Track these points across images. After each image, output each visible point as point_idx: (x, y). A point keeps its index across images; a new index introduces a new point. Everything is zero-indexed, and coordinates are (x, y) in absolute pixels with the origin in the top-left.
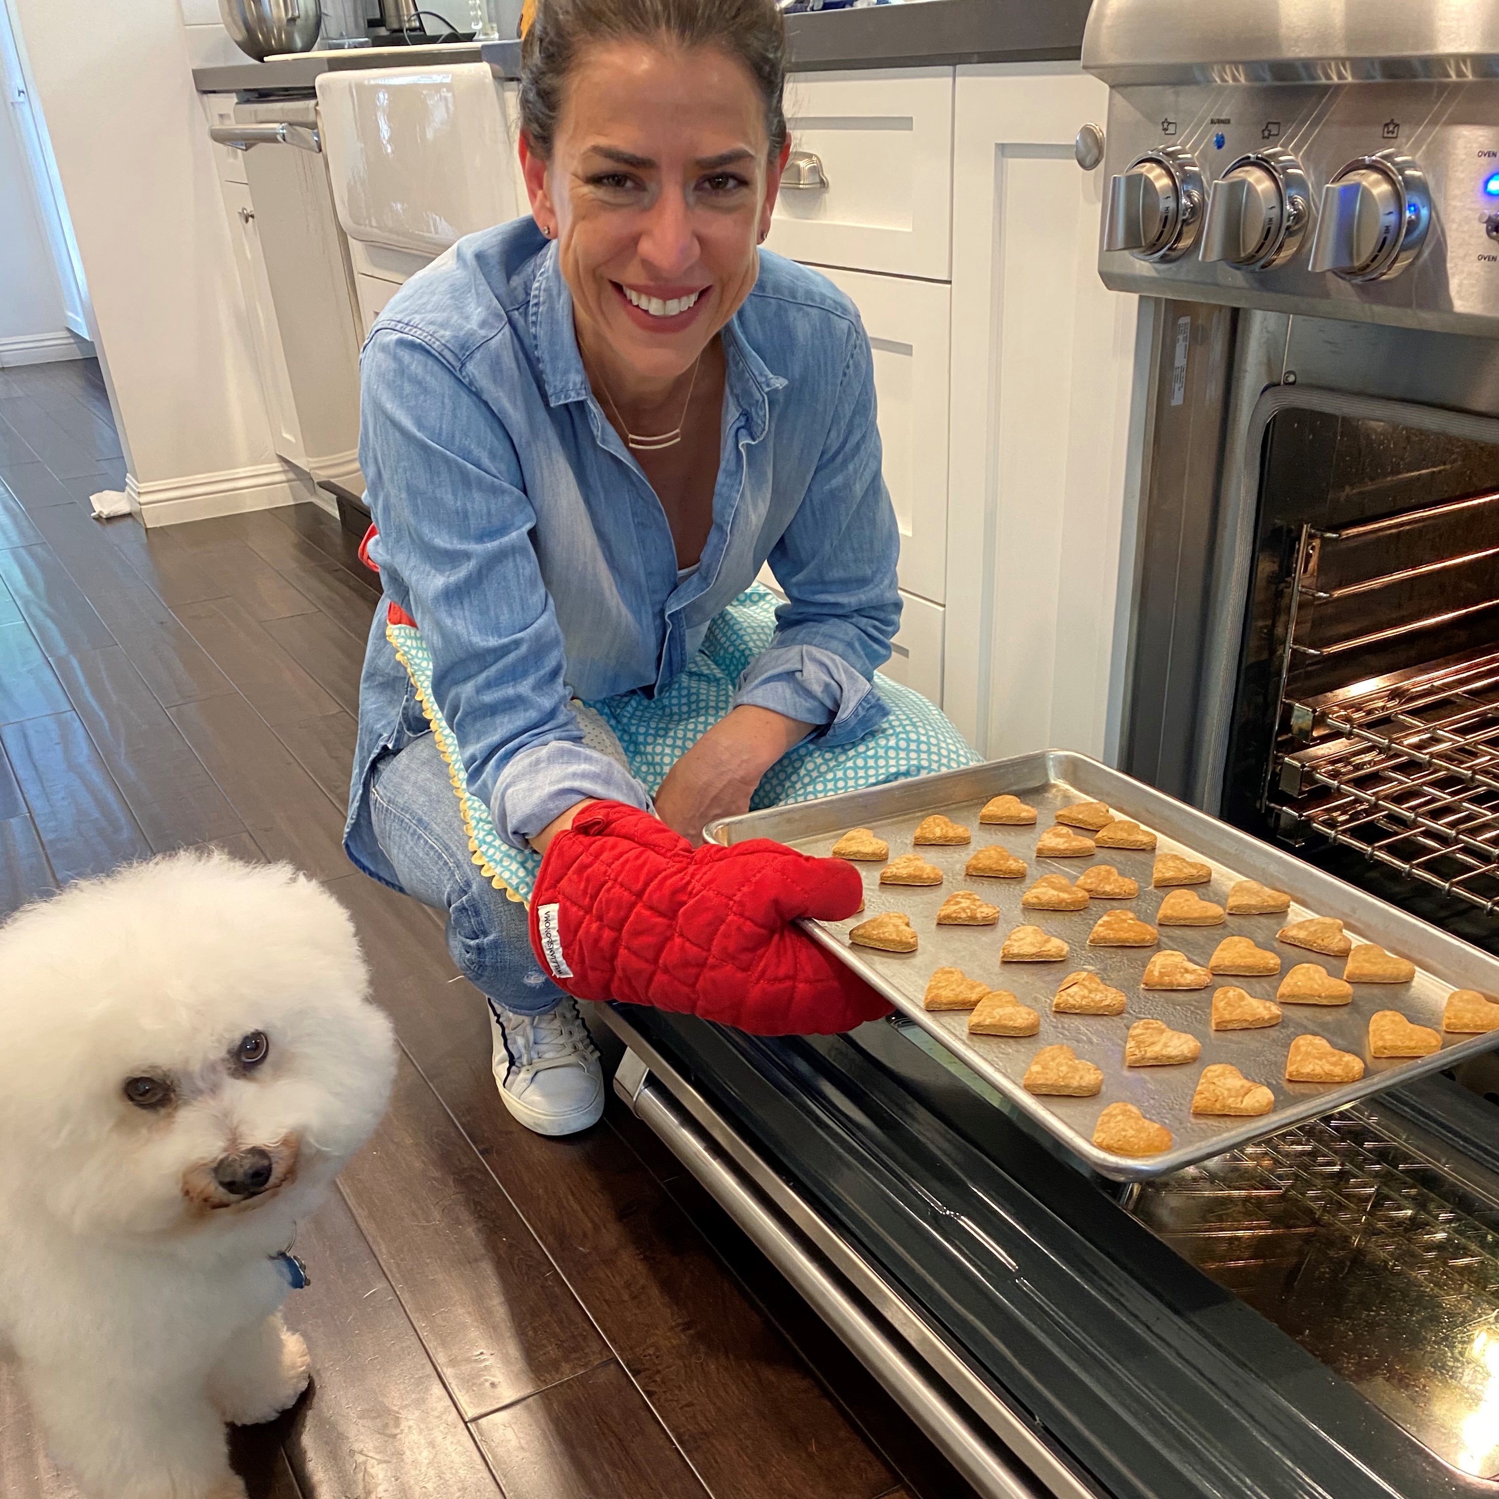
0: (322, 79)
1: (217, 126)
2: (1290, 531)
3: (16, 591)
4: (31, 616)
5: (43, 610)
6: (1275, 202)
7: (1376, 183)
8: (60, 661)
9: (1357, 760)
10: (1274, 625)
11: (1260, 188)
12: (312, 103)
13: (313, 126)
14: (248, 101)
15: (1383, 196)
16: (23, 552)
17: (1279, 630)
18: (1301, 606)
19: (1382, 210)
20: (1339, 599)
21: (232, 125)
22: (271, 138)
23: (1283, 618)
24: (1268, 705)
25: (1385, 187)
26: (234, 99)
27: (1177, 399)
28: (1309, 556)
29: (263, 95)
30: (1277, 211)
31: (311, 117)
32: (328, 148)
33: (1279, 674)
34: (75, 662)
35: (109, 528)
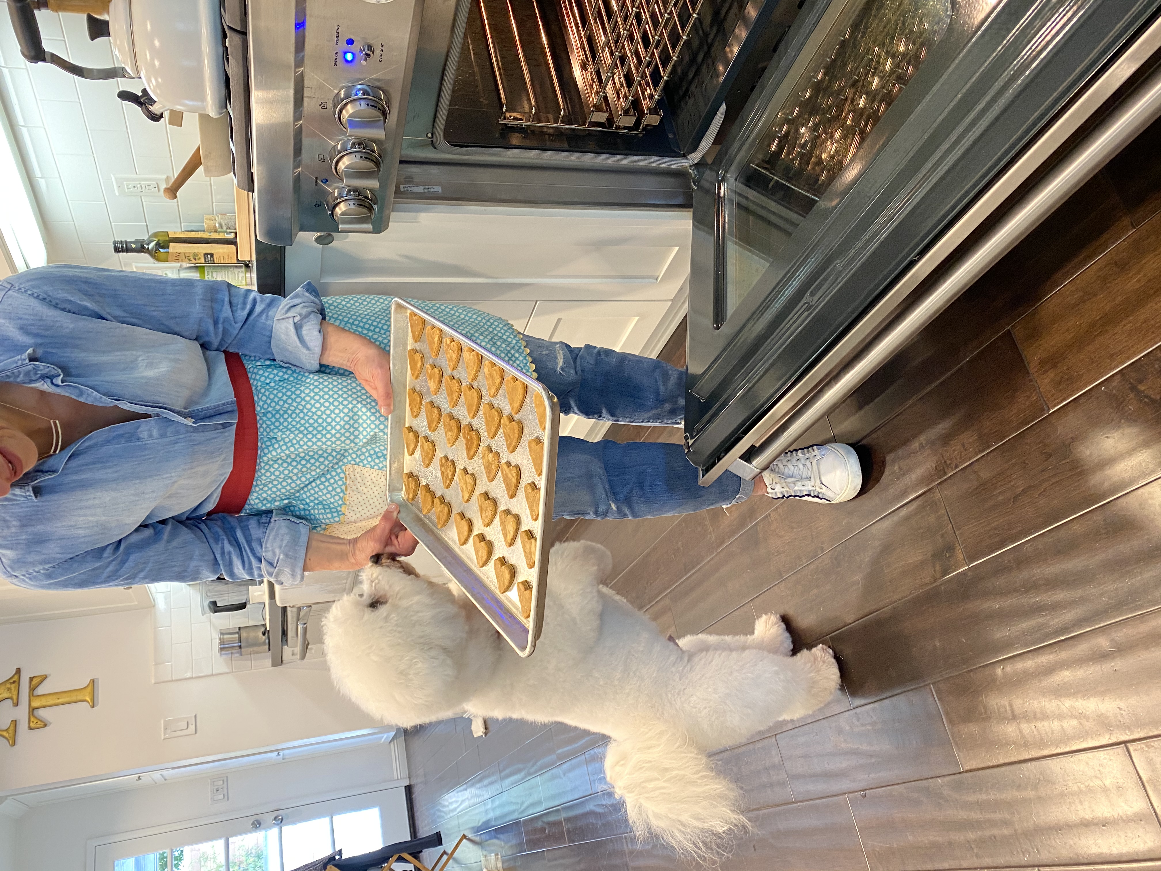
0: (279, 604)
1: (298, 656)
2: (502, 129)
3: (523, 779)
4: (536, 772)
5: (533, 766)
6: (353, 156)
7: (347, 112)
8: (560, 758)
9: (618, 85)
10: (549, 135)
11: (347, 163)
12: (289, 609)
13: (299, 609)
14: (287, 640)
15: (353, 108)
16: (502, 774)
17: (551, 131)
18: (539, 121)
19: (359, 108)
20: (536, 101)
21: (298, 649)
22: (305, 630)
23: (545, 130)
24: (590, 134)
25: (349, 107)
26: (285, 647)
27: (438, 189)
28: (515, 119)
29: (284, 633)
30: (357, 154)
31: (295, 609)
32: (310, 602)
33: (574, 129)
34: (560, 751)
35: (491, 728)
